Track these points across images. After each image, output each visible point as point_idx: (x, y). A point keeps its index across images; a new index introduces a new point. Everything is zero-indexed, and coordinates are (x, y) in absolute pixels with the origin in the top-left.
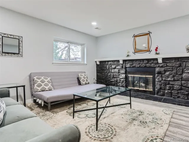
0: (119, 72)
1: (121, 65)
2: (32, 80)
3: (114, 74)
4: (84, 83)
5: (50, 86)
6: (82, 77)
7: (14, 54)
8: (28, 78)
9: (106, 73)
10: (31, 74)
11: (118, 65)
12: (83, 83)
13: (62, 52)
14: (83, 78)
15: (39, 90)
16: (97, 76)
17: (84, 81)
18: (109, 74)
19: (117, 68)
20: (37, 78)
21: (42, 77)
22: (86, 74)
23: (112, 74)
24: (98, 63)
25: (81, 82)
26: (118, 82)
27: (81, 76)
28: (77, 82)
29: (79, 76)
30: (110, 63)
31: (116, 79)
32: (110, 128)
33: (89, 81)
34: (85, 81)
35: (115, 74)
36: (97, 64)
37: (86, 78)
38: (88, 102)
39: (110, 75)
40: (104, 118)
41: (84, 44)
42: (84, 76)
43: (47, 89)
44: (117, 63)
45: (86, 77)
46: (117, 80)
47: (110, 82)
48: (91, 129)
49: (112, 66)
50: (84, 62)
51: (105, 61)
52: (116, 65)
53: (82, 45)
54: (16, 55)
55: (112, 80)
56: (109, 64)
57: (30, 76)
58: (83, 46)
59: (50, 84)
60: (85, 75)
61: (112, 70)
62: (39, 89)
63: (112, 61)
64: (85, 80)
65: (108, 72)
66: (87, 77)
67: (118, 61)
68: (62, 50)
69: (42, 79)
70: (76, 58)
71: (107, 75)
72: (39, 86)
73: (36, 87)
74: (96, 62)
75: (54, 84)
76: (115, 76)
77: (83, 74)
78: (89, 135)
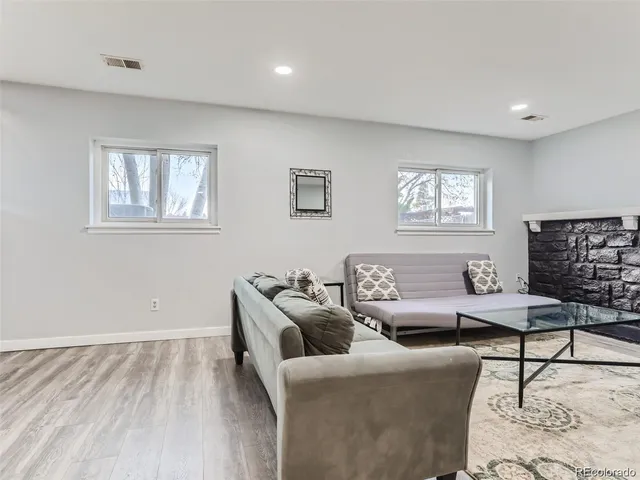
0: (620, 261)
1: (629, 235)
2: (352, 272)
3: (598, 266)
4: (485, 288)
5: (392, 288)
6: (480, 271)
7: (316, 211)
8: (342, 266)
9: (567, 262)
10: (348, 257)
11: (618, 235)
12: (483, 288)
13: (410, 190)
14: (481, 275)
15: (370, 297)
16: (532, 269)
17: (485, 283)
18: (579, 265)
19: (610, 244)
20: (362, 268)
21: (375, 267)
22: (491, 262)
23: (592, 265)
24: (536, 228)
25: (476, 284)
26: (614, 293)
27: (474, 268)
28: (462, 283)
29: (470, 267)
30: (580, 227)
31: (607, 283)
32: (560, 411)
33: (500, 284)
34: (490, 283)
35: (603, 266)
36: (529, 231)
37: (492, 275)
38: (497, 343)
39: (581, 269)
40: (547, 388)
41: (483, 171)
42: (484, 269)
43: (386, 297)
44: (611, 228)
45: (491, 270)
46: (610, 286)
47: (581, 293)
48: (503, 401)
49: (591, 238)
50: (485, 226)
51: (563, 222)
52: (608, 234)
53: (477, 172)
54: (319, 214)
55: (590, 288)
56: (576, 231)
57: (346, 263)
58: (482, 175)
59: (392, 285)
60: (489, 266)
61: (591, 252)
62: (369, 294)
63: (591, 220)
64: (489, 279)
65: (574, 259)
66: (495, 273)
67: (618, 221)
68: (410, 185)
69: (372, 271)
70: (456, 211)
71: (570, 268)
72: (369, 287)
73: (360, 289)
74: (527, 223)
75: (401, 285)
76: (599, 273)
77: (482, 262)
78: (499, 411)
